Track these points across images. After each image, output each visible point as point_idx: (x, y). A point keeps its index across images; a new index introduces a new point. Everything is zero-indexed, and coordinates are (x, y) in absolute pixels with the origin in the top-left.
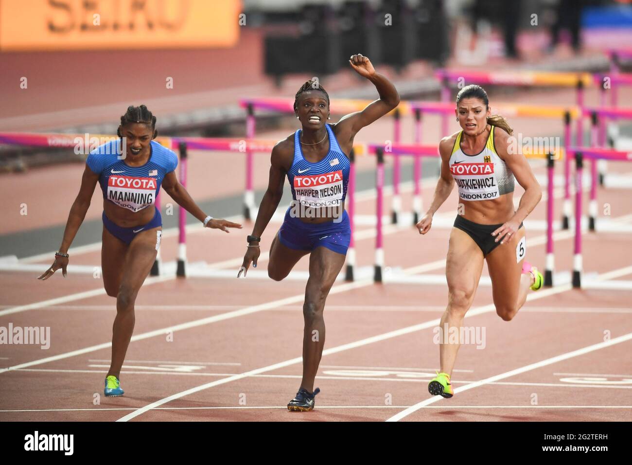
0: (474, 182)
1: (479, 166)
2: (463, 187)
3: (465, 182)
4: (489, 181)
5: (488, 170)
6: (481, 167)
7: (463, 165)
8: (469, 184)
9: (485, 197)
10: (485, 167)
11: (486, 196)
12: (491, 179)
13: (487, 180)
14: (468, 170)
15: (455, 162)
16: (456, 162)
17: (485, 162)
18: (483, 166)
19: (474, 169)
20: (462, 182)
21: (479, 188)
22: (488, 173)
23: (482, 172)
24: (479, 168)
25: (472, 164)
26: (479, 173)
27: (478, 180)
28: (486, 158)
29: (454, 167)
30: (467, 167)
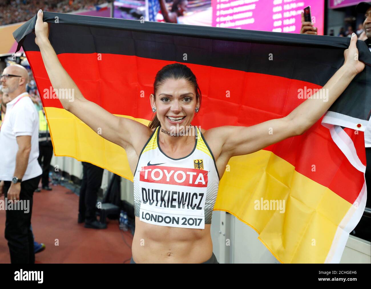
0: (176, 196)
1: (188, 173)
3: (159, 195)
4: (197, 198)
5: (200, 181)
7: (162, 168)
8: (166, 198)
9: (184, 224)
11: (187, 223)
12: (201, 197)
13: (195, 196)
14: (168, 176)
15: (149, 164)
16: (151, 163)
17: (195, 167)
19: (180, 177)
20: (155, 194)
21: (179, 207)
22: (200, 185)
24: (188, 176)
25: (176, 169)
26: (186, 183)
27: (183, 193)
28: (197, 162)
29: (147, 171)
30: (169, 173)
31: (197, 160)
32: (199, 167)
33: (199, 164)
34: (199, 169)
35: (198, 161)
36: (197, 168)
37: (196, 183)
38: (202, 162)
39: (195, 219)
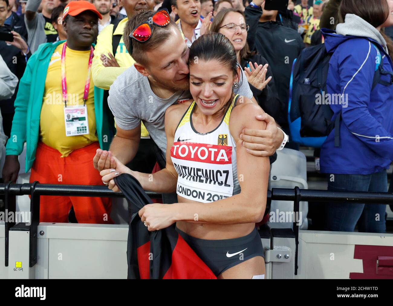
0: (200, 173)
1: (210, 149)
2: (183, 177)
3: (187, 170)
4: (221, 175)
5: (222, 158)
6: (213, 150)
7: (188, 145)
8: (192, 174)
9: (209, 200)
10: (219, 151)
11: (211, 199)
12: (226, 174)
13: (219, 174)
14: (193, 152)
15: (179, 140)
17: (219, 143)
18: (216, 150)
19: (203, 153)
20: (183, 169)
21: (206, 182)
22: (222, 162)
23: (212, 159)
24: (210, 153)
26: (208, 160)
27: (206, 170)
28: (221, 137)
29: (176, 147)
30: (193, 149)
31: (221, 135)
32: (222, 143)
33: (223, 140)
34: (222, 145)
35: (223, 136)
36: (220, 144)
37: (218, 160)
38: (227, 137)
39: (221, 196)
